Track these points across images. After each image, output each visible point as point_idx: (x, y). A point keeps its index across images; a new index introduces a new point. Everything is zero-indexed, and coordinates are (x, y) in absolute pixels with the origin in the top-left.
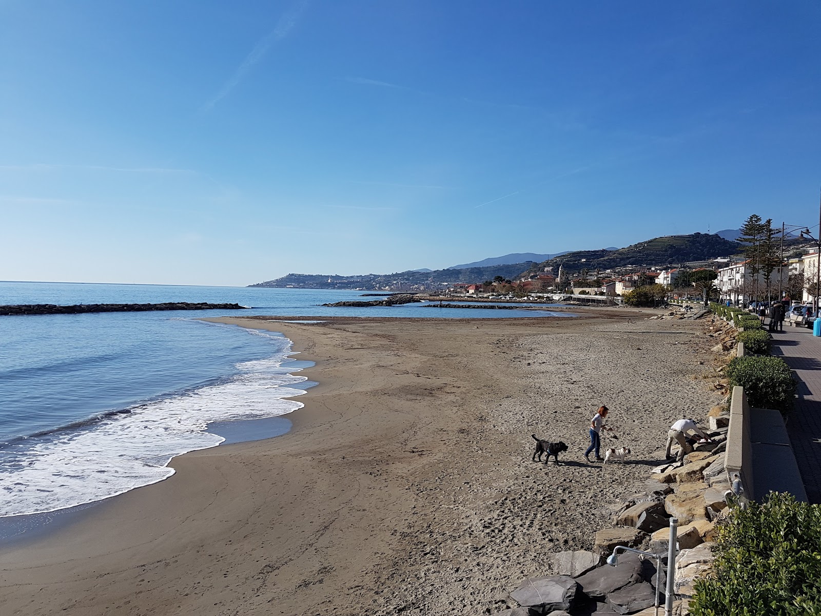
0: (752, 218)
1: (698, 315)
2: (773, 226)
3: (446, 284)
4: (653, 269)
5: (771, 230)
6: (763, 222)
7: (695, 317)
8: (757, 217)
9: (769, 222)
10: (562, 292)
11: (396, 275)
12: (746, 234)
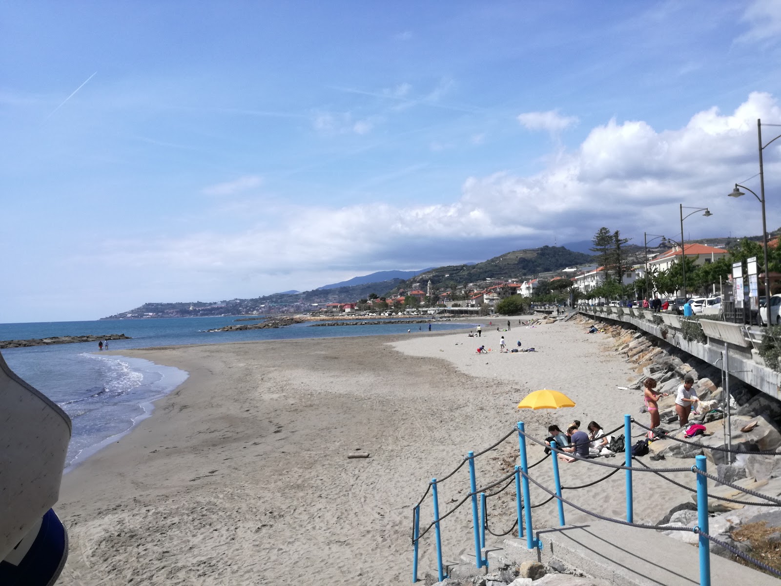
0: (601, 230)
1: (568, 317)
2: (621, 237)
3: (317, 304)
4: (510, 281)
5: (619, 241)
6: (612, 233)
7: (566, 319)
8: (606, 229)
9: (617, 233)
10: (434, 305)
11: (264, 299)
12: (598, 244)
